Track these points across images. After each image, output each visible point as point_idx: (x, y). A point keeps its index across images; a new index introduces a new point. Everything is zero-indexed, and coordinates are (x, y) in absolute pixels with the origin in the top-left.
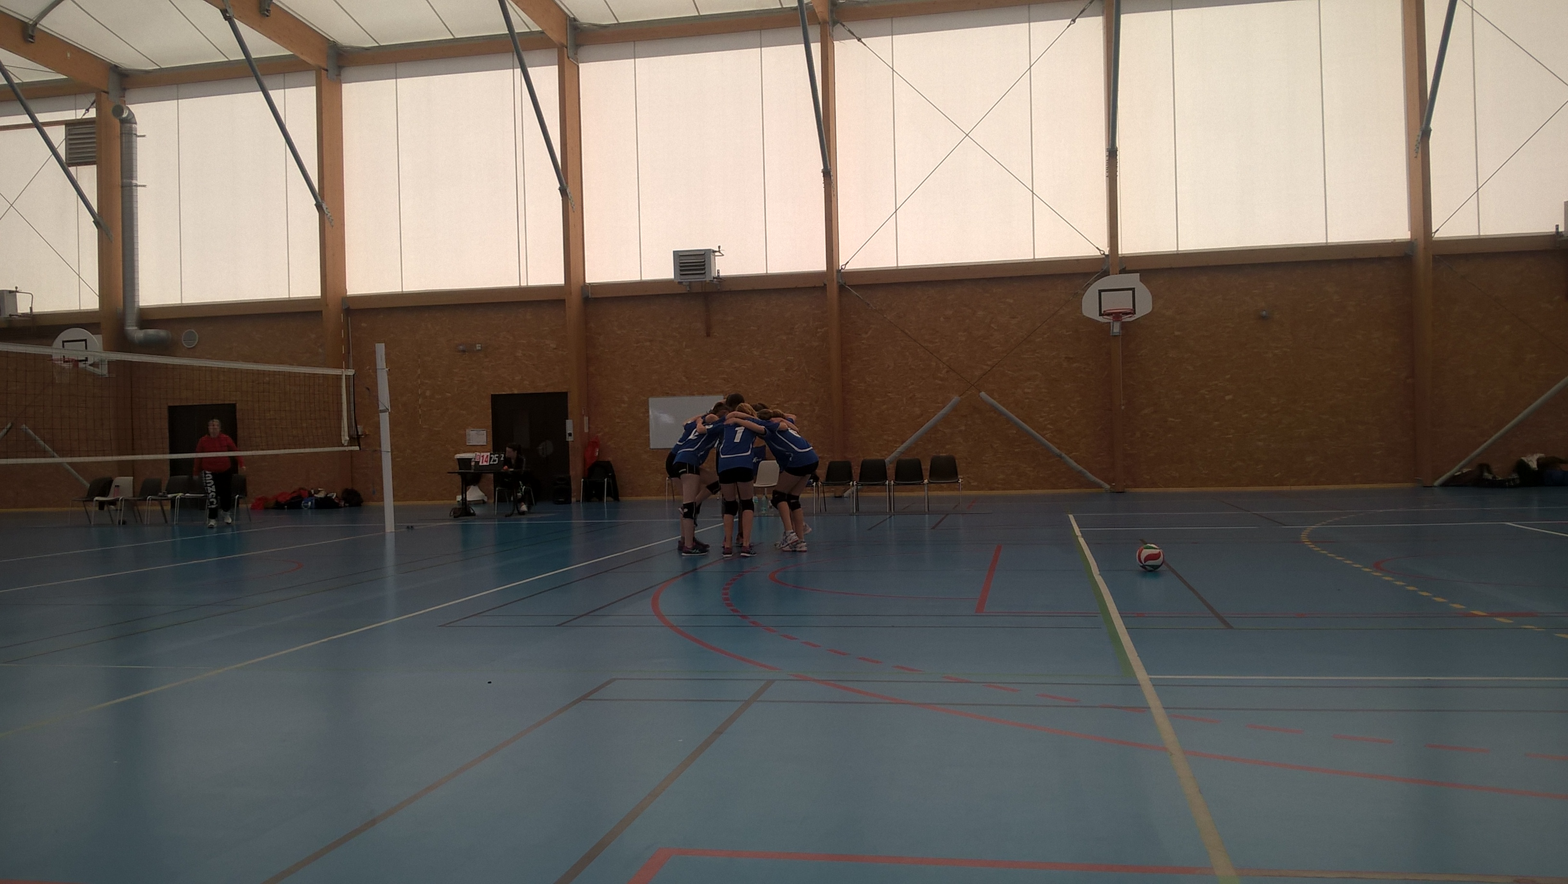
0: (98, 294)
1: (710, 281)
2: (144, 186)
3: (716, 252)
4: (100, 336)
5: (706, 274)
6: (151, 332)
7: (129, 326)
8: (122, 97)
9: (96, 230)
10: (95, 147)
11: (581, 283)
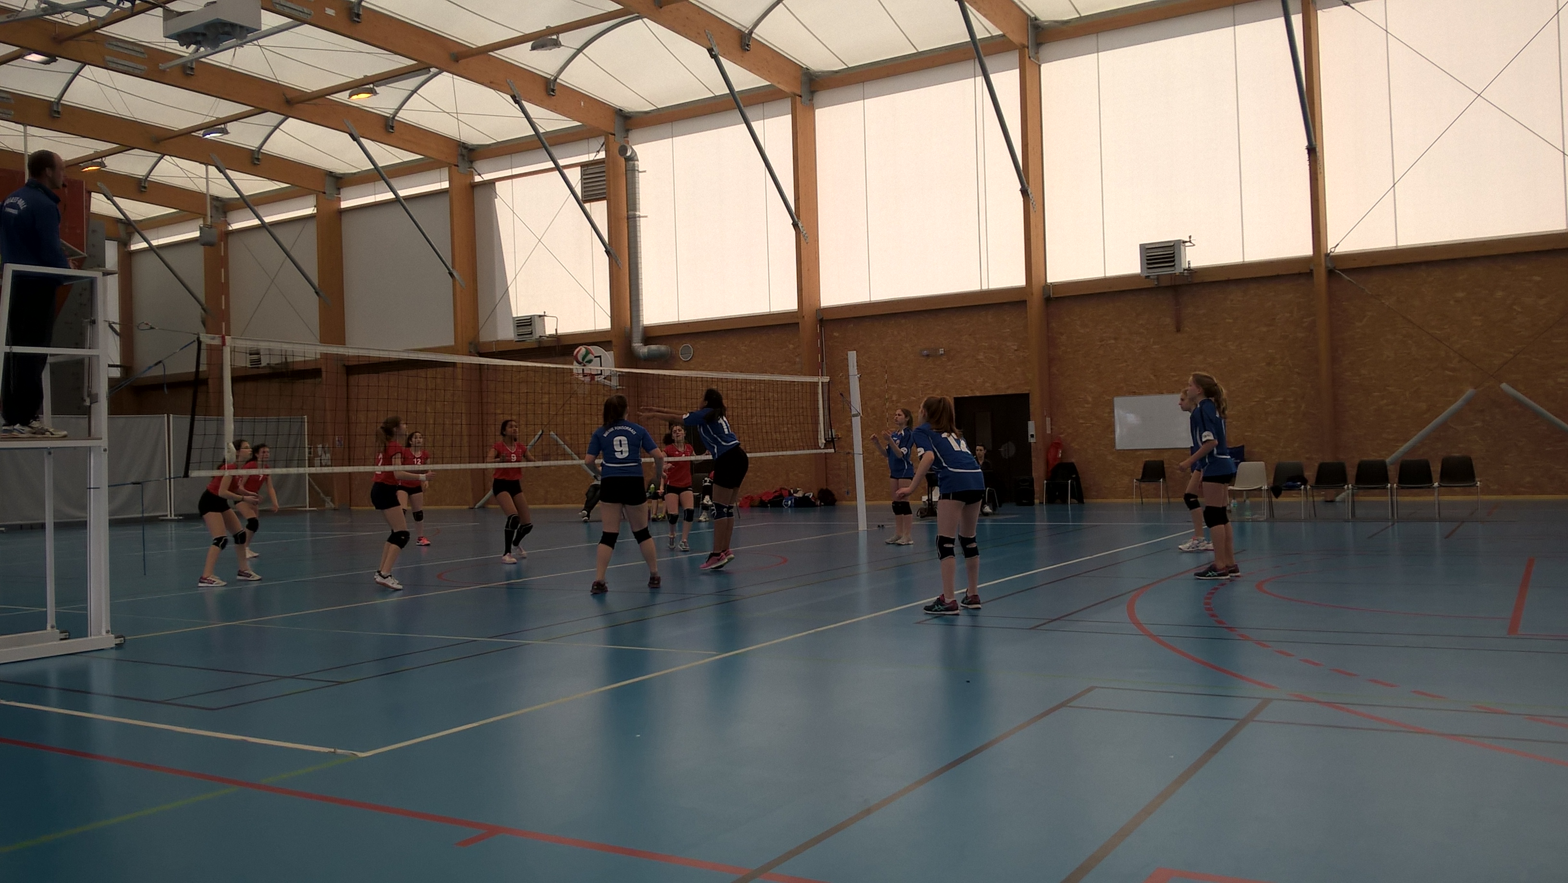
0: (610, 315)
1: (1180, 273)
2: (646, 217)
3: (1186, 242)
4: (612, 352)
5: (1176, 266)
6: (653, 347)
7: (635, 343)
8: (624, 138)
9: (607, 258)
10: (604, 184)
11: (1044, 285)
